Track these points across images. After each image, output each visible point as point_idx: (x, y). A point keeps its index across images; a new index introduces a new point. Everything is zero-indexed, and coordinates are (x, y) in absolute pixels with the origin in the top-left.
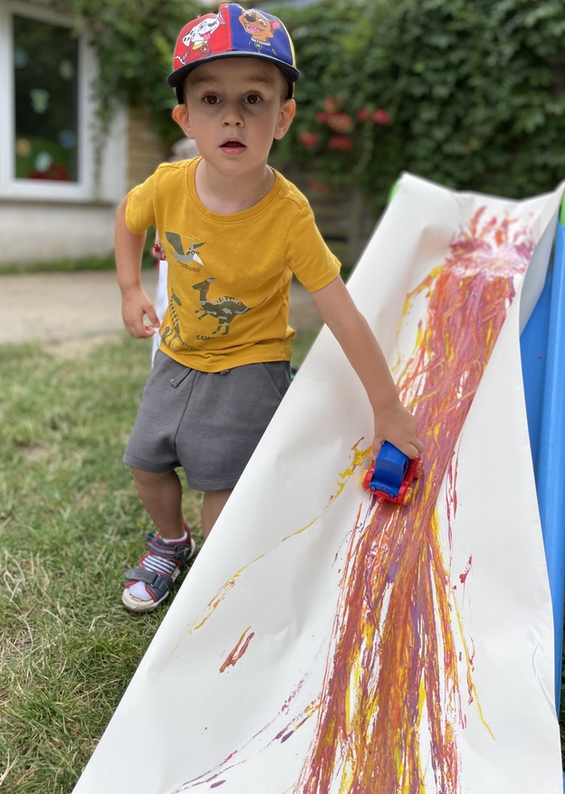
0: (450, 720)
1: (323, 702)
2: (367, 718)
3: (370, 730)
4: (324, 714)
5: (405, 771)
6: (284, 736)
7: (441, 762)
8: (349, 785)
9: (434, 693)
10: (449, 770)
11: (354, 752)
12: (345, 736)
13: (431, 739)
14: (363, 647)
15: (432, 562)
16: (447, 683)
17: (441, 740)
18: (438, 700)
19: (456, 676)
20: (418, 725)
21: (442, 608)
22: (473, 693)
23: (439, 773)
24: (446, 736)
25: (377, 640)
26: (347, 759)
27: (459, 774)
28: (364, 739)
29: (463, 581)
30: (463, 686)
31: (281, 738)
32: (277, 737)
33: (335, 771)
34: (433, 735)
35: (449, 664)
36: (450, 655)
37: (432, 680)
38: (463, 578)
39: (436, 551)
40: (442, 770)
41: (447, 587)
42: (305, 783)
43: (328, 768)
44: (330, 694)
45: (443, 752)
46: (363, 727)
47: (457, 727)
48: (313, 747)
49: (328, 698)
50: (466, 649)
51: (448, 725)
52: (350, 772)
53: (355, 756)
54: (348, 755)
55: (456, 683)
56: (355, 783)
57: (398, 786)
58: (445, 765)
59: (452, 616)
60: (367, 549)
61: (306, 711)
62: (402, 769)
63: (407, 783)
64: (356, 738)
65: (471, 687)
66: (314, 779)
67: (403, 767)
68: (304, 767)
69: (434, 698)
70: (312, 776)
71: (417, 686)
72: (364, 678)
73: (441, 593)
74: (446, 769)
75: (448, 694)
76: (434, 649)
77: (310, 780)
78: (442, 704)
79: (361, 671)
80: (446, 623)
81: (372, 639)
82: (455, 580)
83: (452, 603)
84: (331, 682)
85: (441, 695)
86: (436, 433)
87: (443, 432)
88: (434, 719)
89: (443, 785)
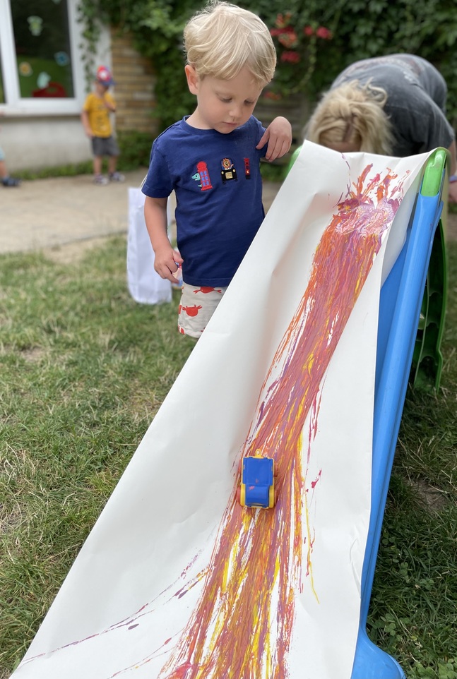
0: (293, 586)
1: (210, 570)
2: (239, 583)
3: (240, 590)
4: (210, 579)
5: (258, 622)
6: (180, 594)
7: (283, 617)
8: (220, 630)
9: (285, 566)
10: (287, 624)
11: (227, 605)
12: (222, 595)
13: (278, 599)
14: (242, 531)
15: (294, 471)
16: (294, 558)
17: (285, 601)
18: (287, 571)
19: (300, 554)
20: (272, 589)
21: (296, 504)
22: (309, 569)
23: (280, 624)
24: (289, 597)
25: (252, 526)
26: (222, 611)
27: (293, 626)
28: (235, 597)
29: (313, 487)
30: (304, 563)
31: (178, 596)
32: (176, 595)
33: (212, 620)
34: (281, 597)
35: (297, 545)
36: (298, 539)
37: (285, 555)
38: (314, 484)
39: (298, 462)
40: (283, 623)
41: (302, 490)
42: (191, 627)
43: (208, 618)
44: (215, 565)
45: (286, 610)
46: (235, 589)
47: (296, 591)
48: (199, 602)
49: (214, 567)
50: (309, 536)
51: (291, 590)
52: (222, 620)
53: (227, 609)
54: (223, 608)
55: (300, 560)
56: (224, 628)
57: (252, 632)
58: (285, 619)
59: (303, 511)
61: (197, 576)
62: (257, 620)
63: (258, 631)
64: (230, 596)
65: (309, 564)
66: (197, 625)
67: (258, 619)
68: (192, 616)
69: (285, 569)
70: (196, 623)
71: (275, 561)
72: (240, 553)
73: (298, 494)
74: (285, 622)
75: (294, 567)
76: (287, 534)
77: (195, 625)
78: (289, 574)
79: (238, 549)
80: (298, 516)
81: (249, 525)
82: (308, 485)
83: (304, 502)
84: (217, 557)
85: (290, 568)
86: (310, 366)
87: (315, 366)
88: (283, 585)
89: (282, 634)
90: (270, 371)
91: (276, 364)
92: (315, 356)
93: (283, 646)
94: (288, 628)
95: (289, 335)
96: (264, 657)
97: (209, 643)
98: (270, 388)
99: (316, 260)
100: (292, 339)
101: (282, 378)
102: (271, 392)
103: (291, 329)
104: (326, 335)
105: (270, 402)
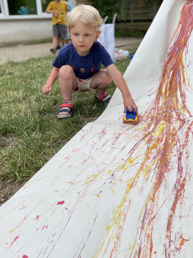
0: (184, 90)
1: (157, 91)
3: (167, 95)
4: (158, 93)
6: (149, 96)
12: (162, 96)
14: (166, 82)
15: (181, 64)
16: (183, 84)
17: (182, 93)
18: (181, 87)
19: (185, 83)
20: (177, 92)
21: (183, 72)
23: (182, 98)
25: (169, 80)
26: (163, 99)
28: (166, 96)
29: (188, 67)
30: (187, 84)
34: (181, 93)
37: (180, 84)
39: (182, 62)
41: (184, 68)
43: (159, 100)
44: (159, 90)
45: (183, 95)
46: (166, 94)
47: (186, 91)
50: (188, 78)
51: (184, 91)
55: (185, 84)
56: (164, 102)
59: (185, 73)
60: (166, 66)
61: (154, 92)
63: (175, 101)
64: (164, 96)
65: (189, 84)
66: (156, 101)
67: (174, 99)
68: (154, 99)
71: (177, 86)
73: (183, 70)
75: (184, 86)
76: (181, 80)
78: (182, 88)
79: (165, 86)
80: (183, 75)
81: (167, 81)
82: (186, 67)
83: (185, 71)
84: (159, 88)
85: (182, 87)
86: (183, 42)
87: (184, 42)
88: (181, 91)
89: (183, 100)
90: (169, 44)
91: (171, 42)
92: (184, 39)
93: (183, 102)
94: (185, 98)
95: (175, 35)
96: (178, 105)
97: (161, 104)
98: (170, 49)
99: (181, 14)
100: (176, 36)
101: (174, 46)
102: (170, 50)
103: (175, 33)
104: (187, 33)
105: (170, 52)
